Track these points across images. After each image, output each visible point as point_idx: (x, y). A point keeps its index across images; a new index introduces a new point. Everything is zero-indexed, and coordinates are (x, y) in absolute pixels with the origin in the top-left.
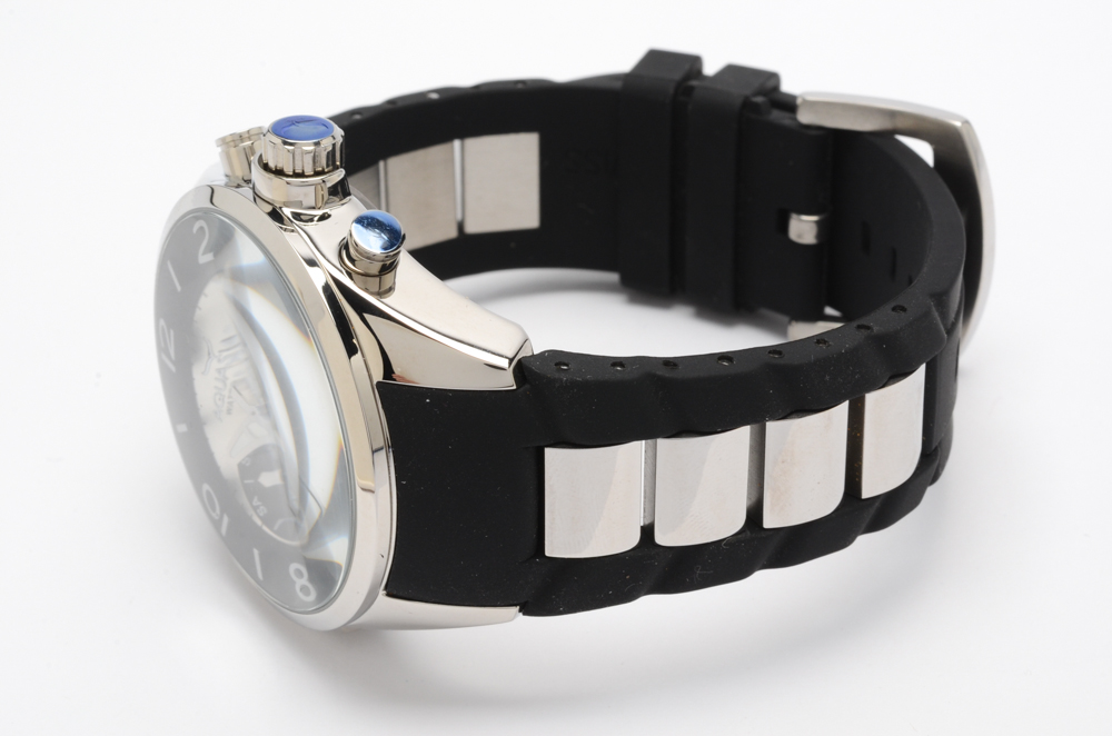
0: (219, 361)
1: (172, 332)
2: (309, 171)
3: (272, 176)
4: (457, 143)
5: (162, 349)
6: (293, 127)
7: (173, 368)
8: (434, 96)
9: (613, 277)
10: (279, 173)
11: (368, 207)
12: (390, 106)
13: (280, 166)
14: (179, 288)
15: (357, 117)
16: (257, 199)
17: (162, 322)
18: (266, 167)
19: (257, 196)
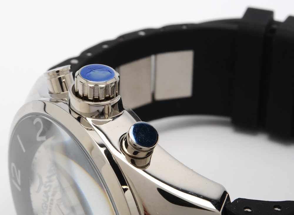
0: (46, 187)
1: (19, 171)
2: (102, 98)
3: (81, 100)
4: (153, 57)
5: (13, 177)
6: (92, 73)
7: (19, 189)
8: (142, 34)
9: (228, 119)
10: (85, 98)
11: (137, 120)
12: (122, 40)
13: (85, 94)
14: (24, 150)
15: (105, 46)
16: (72, 112)
17: (13, 165)
18: (76, 94)
19: (71, 110)
